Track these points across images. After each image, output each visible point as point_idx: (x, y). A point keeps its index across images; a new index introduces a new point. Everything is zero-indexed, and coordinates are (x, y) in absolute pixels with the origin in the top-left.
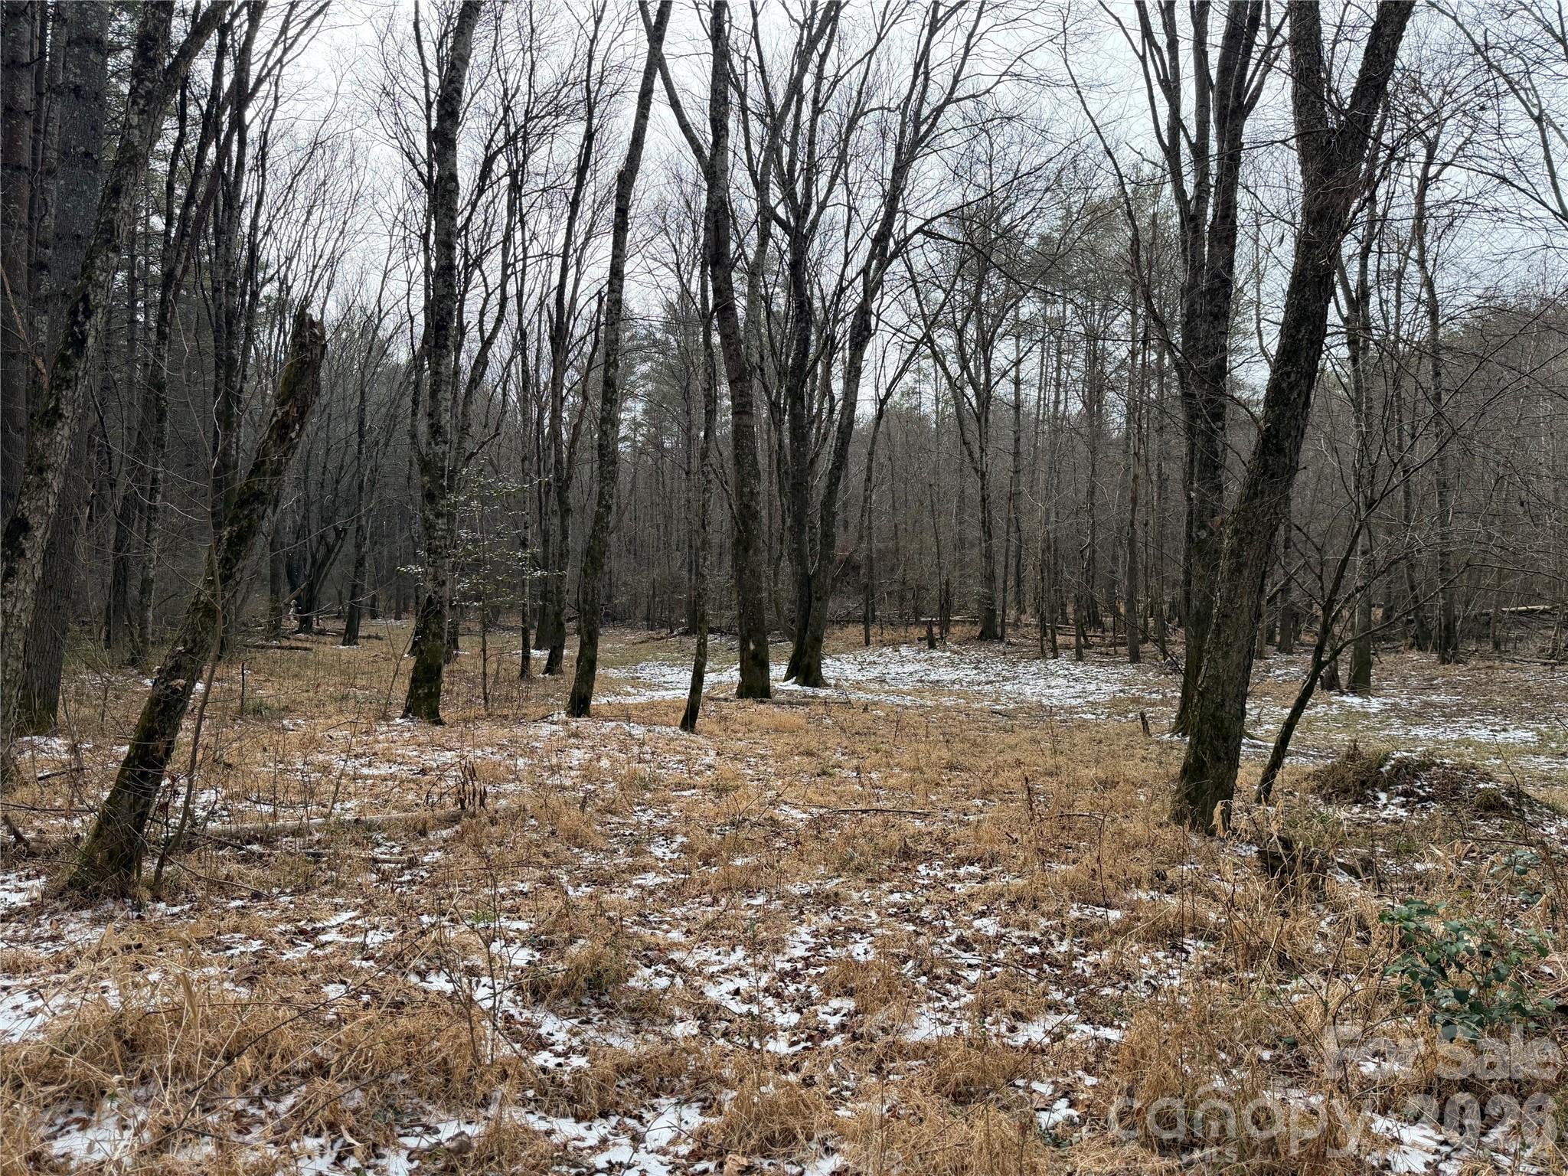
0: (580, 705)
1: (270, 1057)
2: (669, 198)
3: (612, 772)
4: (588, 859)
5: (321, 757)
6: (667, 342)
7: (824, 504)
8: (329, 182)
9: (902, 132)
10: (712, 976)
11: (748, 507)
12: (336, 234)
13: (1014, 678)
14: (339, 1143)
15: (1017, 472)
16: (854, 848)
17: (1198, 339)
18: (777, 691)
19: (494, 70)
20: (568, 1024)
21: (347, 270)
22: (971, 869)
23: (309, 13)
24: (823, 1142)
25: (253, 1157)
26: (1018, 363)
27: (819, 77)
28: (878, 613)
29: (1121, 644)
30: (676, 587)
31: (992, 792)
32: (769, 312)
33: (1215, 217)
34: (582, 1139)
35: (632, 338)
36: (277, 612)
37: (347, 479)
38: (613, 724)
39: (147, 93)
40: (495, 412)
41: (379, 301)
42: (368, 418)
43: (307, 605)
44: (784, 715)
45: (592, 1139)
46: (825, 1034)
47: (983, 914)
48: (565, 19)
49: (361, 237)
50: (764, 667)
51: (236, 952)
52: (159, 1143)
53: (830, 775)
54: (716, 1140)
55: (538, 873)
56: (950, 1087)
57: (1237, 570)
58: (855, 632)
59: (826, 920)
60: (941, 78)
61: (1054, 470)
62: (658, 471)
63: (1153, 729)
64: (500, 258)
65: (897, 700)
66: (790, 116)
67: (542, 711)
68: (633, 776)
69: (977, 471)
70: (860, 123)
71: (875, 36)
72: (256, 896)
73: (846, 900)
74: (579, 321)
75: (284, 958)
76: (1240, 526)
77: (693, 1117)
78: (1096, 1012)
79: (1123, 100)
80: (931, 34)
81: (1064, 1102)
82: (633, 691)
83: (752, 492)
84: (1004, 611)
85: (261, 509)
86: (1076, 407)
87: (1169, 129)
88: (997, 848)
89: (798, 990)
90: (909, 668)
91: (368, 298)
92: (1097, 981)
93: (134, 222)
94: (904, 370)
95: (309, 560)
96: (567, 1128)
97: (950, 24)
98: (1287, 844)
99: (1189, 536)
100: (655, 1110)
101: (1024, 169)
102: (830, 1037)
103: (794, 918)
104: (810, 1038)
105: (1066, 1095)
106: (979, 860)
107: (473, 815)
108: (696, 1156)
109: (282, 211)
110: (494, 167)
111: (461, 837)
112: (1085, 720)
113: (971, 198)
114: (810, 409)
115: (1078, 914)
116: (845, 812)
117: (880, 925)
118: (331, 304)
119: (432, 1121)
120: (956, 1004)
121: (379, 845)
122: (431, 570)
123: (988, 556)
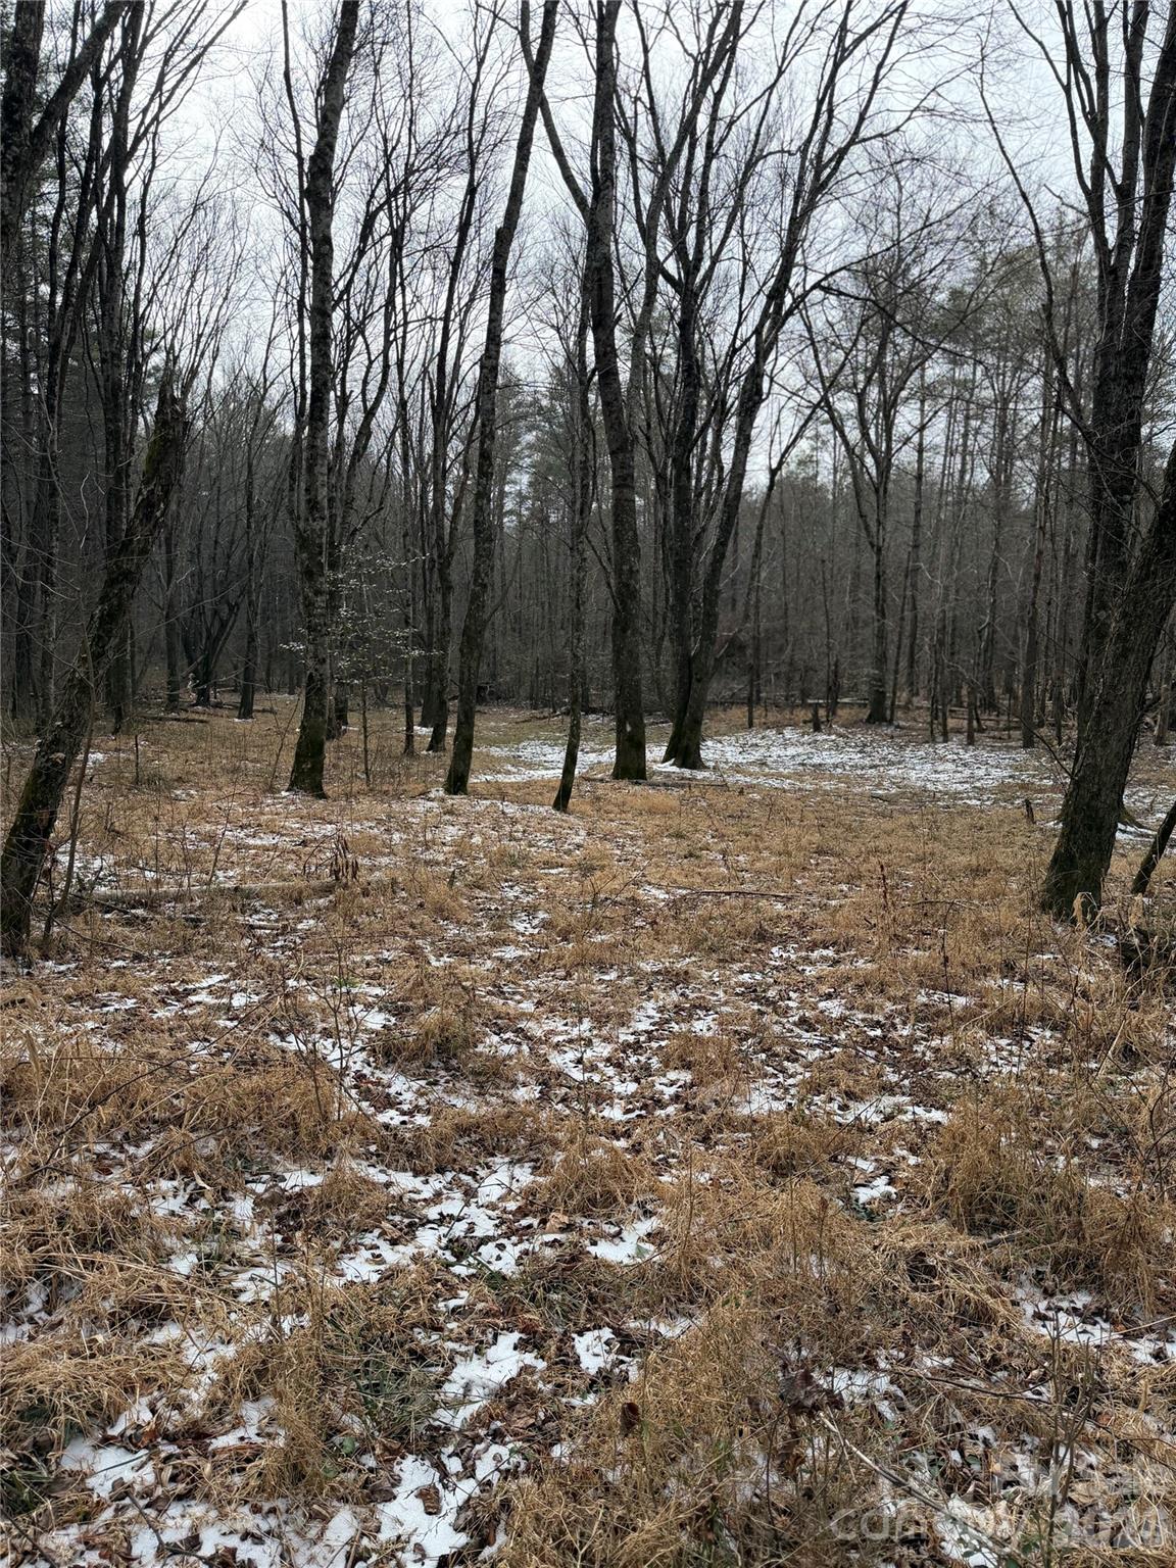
0: (457, 783)
1: (132, 1105)
2: (556, 255)
3: (483, 847)
4: (452, 931)
5: (208, 827)
6: (553, 409)
7: (706, 582)
8: (212, 247)
9: (801, 178)
10: (558, 1044)
11: (627, 586)
12: (221, 300)
13: (900, 763)
14: (192, 1186)
15: (916, 546)
16: (709, 930)
17: (1109, 405)
18: (654, 773)
19: (374, 120)
20: (415, 1085)
21: (233, 338)
22: (825, 953)
23: (186, 63)
24: (641, 1205)
25: (111, 1194)
26: (922, 429)
27: (714, 119)
28: (763, 695)
29: (1015, 728)
30: (559, 667)
31: (860, 877)
32: (658, 374)
33: (1137, 267)
34: (418, 1192)
35: (519, 405)
36: (173, 685)
37: (238, 553)
38: (488, 802)
39: (15, 158)
40: (379, 484)
41: (264, 370)
42: (256, 492)
43: (205, 678)
44: (658, 797)
45: (427, 1192)
46: (659, 1103)
47: (829, 997)
48: (447, 61)
49: (245, 303)
50: (640, 748)
51: (111, 1009)
52: (28, 1179)
53: (697, 857)
54: (542, 1198)
55: (404, 943)
56: (772, 1160)
57: (1124, 654)
58: (739, 714)
59: (674, 997)
60: (846, 115)
61: (956, 544)
62: (544, 548)
63: (1037, 816)
64: (382, 324)
65: (776, 783)
66: (683, 162)
67: (421, 788)
68: (503, 853)
69: (873, 546)
70: (758, 168)
71: (775, 70)
72: (138, 957)
73: (695, 978)
74: (463, 389)
75: (155, 1016)
76: (1130, 609)
77: (524, 1176)
78: (929, 1095)
79: (1046, 136)
80: (836, 66)
81: (885, 1179)
82: (514, 770)
83: (631, 571)
84: (894, 693)
85: (131, 587)
86: (982, 476)
87: (1093, 168)
88: (852, 933)
89: (638, 1061)
90: (791, 751)
91: (253, 366)
92: (936, 1065)
93: (23, 291)
94: (799, 435)
95: (204, 635)
96: (405, 1181)
97: (858, 53)
98: (1145, 936)
99: (1088, 614)
100: (489, 1167)
101: (934, 217)
102: (663, 1107)
103: (643, 994)
104: (644, 1107)
105: (887, 1172)
106: (834, 944)
107: (346, 886)
108: (522, 1212)
109: (167, 277)
110: (377, 225)
111: (333, 906)
112: (969, 806)
113: (876, 248)
114: (698, 480)
115: (925, 1000)
116: (708, 894)
117: (726, 1003)
118: (217, 373)
119: (279, 1170)
120: (791, 1081)
121: (257, 912)
122: (311, 647)
123: (881, 635)
